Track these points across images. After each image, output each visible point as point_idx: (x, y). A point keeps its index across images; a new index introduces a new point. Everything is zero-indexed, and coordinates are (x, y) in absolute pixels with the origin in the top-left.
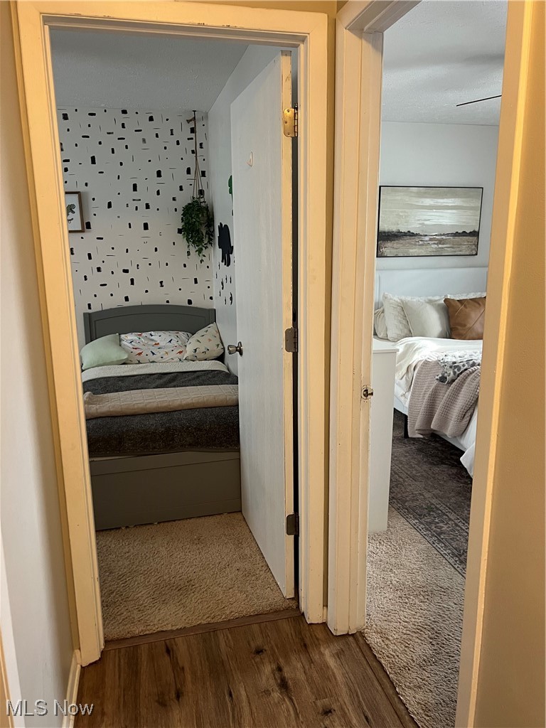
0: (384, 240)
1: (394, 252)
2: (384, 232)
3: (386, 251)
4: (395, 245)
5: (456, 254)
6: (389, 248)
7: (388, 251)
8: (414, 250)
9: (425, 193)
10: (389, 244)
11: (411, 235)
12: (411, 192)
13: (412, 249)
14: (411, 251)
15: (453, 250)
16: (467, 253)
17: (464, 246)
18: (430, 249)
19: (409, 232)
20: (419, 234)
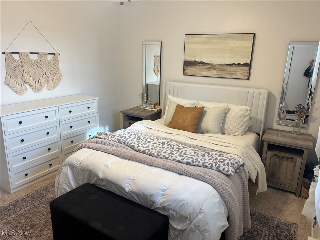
0: (187, 66)
1: (192, 73)
2: (187, 61)
3: (188, 72)
4: (193, 69)
5: (232, 77)
6: (190, 70)
8: (204, 73)
9: (212, 38)
10: (190, 68)
11: (202, 63)
12: (203, 38)
13: (203, 72)
14: (202, 73)
15: (231, 75)
16: (241, 77)
17: (239, 73)
18: (214, 73)
19: (202, 61)
20: (208, 63)
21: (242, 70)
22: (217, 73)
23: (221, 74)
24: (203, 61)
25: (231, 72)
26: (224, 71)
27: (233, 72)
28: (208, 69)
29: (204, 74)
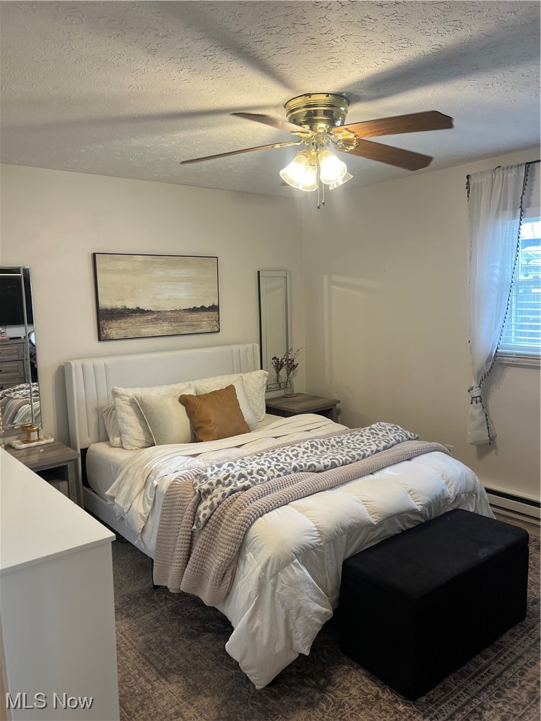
0: (107, 319)
1: (122, 333)
2: (106, 310)
3: (111, 332)
4: (122, 325)
5: (196, 331)
6: (114, 328)
7: (114, 332)
8: (146, 330)
9: (154, 262)
10: (114, 324)
11: (139, 311)
12: (135, 261)
13: (144, 328)
14: (143, 330)
15: (193, 328)
16: (209, 330)
17: (204, 323)
18: (165, 327)
19: (138, 308)
20: (151, 311)
21: (208, 317)
22: (171, 328)
23: (177, 328)
24: (141, 308)
25: (194, 323)
26: (181, 322)
27: (196, 323)
28: (153, 321)
29: (148, 332)
